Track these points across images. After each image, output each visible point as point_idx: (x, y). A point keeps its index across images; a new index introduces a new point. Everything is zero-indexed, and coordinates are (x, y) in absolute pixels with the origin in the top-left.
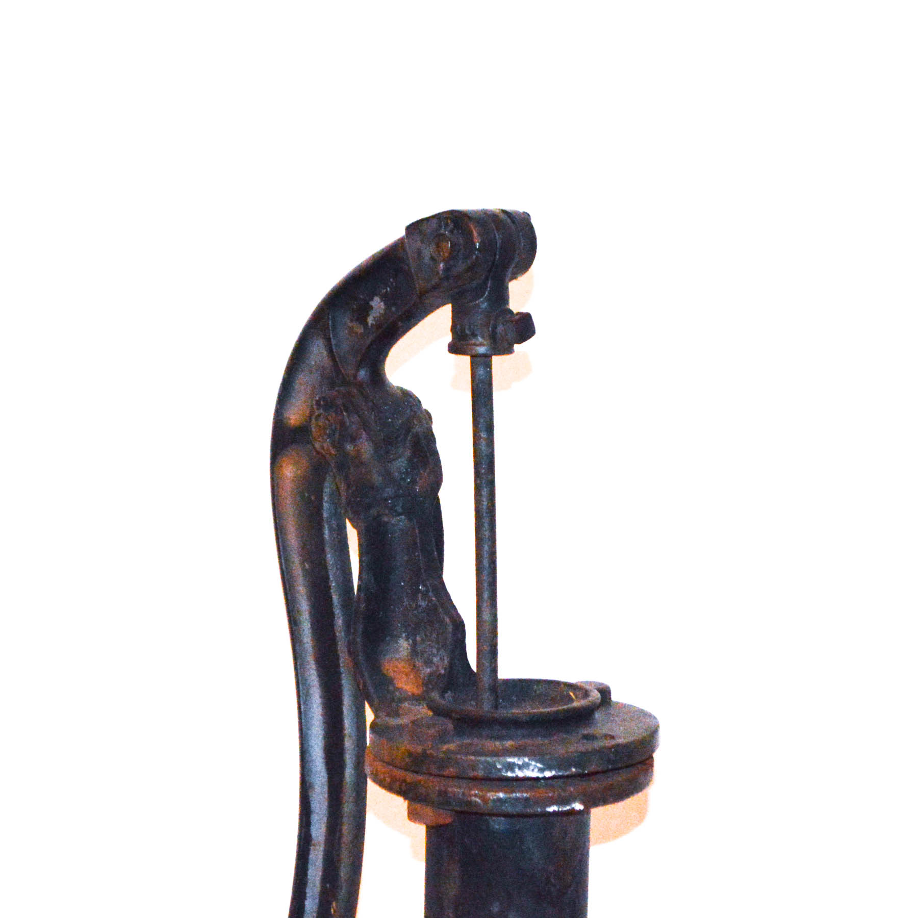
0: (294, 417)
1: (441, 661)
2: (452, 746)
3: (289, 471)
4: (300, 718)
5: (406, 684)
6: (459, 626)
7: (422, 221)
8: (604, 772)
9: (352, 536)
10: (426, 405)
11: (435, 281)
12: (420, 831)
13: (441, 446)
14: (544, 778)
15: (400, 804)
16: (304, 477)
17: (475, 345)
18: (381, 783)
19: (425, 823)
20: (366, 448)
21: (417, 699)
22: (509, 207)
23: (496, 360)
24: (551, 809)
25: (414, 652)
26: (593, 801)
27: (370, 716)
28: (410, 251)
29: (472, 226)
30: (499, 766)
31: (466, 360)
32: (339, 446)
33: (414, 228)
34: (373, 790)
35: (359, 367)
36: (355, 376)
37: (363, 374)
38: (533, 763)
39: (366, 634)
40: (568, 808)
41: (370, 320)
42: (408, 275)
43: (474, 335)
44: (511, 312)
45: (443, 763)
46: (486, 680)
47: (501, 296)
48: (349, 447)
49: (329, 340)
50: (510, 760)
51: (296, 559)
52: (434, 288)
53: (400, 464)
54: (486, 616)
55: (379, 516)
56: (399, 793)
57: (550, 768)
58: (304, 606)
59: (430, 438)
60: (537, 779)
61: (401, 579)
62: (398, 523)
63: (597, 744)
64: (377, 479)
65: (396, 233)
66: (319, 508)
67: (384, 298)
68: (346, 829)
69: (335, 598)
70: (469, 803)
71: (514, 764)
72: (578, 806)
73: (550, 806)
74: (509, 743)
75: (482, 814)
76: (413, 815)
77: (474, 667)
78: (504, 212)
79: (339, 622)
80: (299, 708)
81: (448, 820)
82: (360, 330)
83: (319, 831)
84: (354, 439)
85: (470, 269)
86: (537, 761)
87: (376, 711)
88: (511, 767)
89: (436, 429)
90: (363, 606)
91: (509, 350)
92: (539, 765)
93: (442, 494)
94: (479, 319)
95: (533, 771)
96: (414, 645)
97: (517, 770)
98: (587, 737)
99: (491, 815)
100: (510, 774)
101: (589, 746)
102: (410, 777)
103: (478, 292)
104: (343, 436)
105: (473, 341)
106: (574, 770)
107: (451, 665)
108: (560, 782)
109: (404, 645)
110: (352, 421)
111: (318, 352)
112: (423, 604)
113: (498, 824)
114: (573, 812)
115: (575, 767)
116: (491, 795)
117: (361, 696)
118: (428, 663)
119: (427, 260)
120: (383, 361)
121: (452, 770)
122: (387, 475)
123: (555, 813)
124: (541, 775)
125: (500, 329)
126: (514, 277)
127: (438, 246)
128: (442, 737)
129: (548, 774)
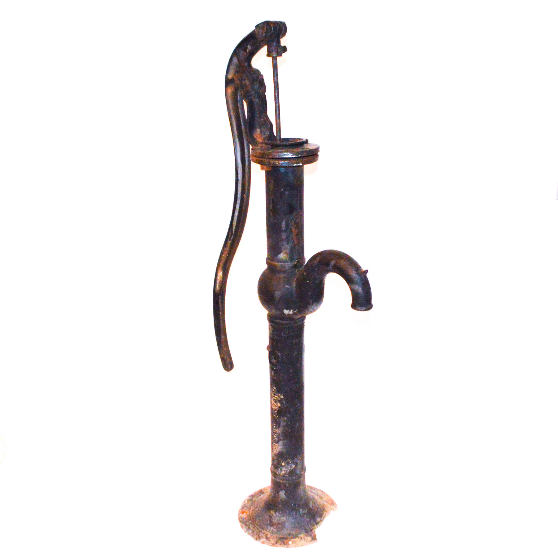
0: (230, 77)
1: (267, 133)
2: (271, 151)
3: (230, 91)
4: (235, 154)
5: (260, 140)
6: (271, 125)
7: (259, 24)
8: (307, 156)
9: (245, 104)
10: (262, 73)
11: (263, 38)
12: (264, 172)
13: (266, 82)
14: (293, 158)
15: (259, 166)
16: (233, 92)
17: (273, 54)
18: (254, 161)
19: (265, 170)
20: (247, 82)
21: (262, 143)
22: (280, 21)
23: (278, 58)
24: (294, 165)
25: (261, 132)
26: (304, 163)
27: (251, 147)
28: (257, 32)
29: (271, 24)
30: (282, 155)
31: (271, 59)
32: (241, 82)
33: (257, 26)
34: (253, 164)
35: (245, 62)
36: (244, 65)
37: (246, 64)
38: (290, 154)
39: (249, 128)
40: (298, 165)
41: (247, 51)
42: (256, 39)
43: (272, 52)
44: (281, 46)
45: (268, 155)
46: (278, 137)
47: (279, 42)
48: (243, 82)
49: (238, 57)
50: (284, 153)
51: (232, 112)
52: (262, 41)
53: (256, 87)
54: (278, 121)
55: (251, 99)
56: (259, 163)
57: (294, 155)
58: (234, 124)
59: (263, 80)
60: (291, 158)
61: (257, 114)
62: (256, 100)
63: (305, 150)
64: (250, 89)
65: (253, 28)
66: (237, 98)
67: (251, 45)
68: (247, 176)
69: (242, 121)
70: (275, 164)
71: (286, 154)
72: (301, 164)
73: (294, 164)
74: (284, 150)
75: (277, 167)
76: (262, 168)
77: (275, 135)
78: (279, 21)
79: (243, 127)
80: (235, 151)
81: (270, 169)
82: (245, 54)
83: (240, 178)
84: (244, 80)
85: (271, 35)
86: (291, 153)
87: (252, 146)
88: (285, 155)
89: (264, 78)
90: (248, 121)
91: (281, 55)
92: (291, 154)
93: (266, 94)
94: (273, 48)
95: (290, 155)
96: (261, 130)
97: (286, 156)
98: (302, 148)
99: (280, 167)
100: (284, 157)
101: (303, 150)
102: (261, 159)
103: (273, 41)
104: (242, 80)
105: (272, 53)
106: (299, 155)
107: (270, 134)
108: (296, 159)
109: (258, 130)
110: (244, 76)
111: (235, 60)
112: (263, 120)
113: (282, 170)
114: (300, 166)
115: (300, 155)
116: (280, 162)
117: (249, 143)
118: (264, 134)
119: (261, 33)
120: (251, 61)
121: (270, 157)
122: (253, 89)
123: (295, 166)
124: (292, 157)
125: (279, 50)
126: (282, 38)
127: (263, 30)
128: (268, 149)
129: (293, 156)
